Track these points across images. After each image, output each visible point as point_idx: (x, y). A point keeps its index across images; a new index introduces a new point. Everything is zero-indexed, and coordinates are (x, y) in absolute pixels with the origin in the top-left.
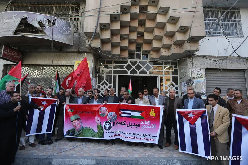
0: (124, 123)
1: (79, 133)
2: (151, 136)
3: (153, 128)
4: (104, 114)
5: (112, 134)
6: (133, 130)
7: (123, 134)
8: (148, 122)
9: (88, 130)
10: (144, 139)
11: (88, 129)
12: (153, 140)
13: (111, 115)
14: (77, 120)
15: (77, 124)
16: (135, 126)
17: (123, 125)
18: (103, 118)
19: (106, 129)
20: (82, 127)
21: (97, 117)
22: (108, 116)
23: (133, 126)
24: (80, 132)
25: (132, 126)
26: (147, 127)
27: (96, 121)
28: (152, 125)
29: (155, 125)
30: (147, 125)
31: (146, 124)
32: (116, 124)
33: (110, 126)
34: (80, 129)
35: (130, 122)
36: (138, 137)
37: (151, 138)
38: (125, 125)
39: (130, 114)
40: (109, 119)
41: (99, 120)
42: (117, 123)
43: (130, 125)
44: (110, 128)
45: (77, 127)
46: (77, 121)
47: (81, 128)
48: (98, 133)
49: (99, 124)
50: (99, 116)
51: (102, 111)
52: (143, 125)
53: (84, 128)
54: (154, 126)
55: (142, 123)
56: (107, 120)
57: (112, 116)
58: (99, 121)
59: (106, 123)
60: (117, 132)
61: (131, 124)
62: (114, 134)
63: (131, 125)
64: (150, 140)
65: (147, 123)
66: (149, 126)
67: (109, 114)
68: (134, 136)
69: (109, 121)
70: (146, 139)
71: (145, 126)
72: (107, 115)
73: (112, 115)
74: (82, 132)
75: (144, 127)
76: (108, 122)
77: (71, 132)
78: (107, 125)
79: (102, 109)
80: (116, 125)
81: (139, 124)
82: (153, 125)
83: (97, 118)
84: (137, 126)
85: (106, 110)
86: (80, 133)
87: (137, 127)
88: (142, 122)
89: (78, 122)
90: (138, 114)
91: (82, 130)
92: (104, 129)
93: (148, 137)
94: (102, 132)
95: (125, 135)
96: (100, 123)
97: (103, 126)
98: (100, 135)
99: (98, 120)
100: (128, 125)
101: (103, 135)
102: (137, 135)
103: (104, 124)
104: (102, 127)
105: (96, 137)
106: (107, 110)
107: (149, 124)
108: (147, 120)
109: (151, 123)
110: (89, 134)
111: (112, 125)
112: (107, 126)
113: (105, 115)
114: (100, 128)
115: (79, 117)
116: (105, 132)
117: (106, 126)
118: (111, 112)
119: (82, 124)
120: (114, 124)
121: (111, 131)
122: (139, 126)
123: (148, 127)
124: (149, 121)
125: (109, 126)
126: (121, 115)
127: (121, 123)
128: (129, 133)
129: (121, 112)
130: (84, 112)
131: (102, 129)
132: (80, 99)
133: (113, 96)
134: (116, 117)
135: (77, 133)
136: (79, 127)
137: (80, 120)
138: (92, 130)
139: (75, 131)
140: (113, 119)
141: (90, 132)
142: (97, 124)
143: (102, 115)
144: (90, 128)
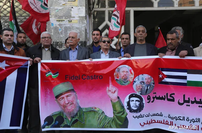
0: (171, 96)
1: (74, 119)
4: (125, 79)
5: (144, 120)
7: (169, 120)
9: (93, 113)
11: (92, 111)
13: (141, 80)
14: (66, 95)
15: (67, 102)
16: (197, 102)
17: (169, 100)
18: (125, 87)
19: (131, 111)
20: (80, 107)
21: (111, 86)
22: (135, 84)
23: (192, 102)
24: (76, 118)
25: (190, 104)
27: (110, 94)
32: (152, 100)
33: (140, 104)
34: (75, 112)
35: (184, 96)
38: (173, 100)
39: (185, 78)
40: (137, 90)
41: (116, 93)
42: (154, 98)
43: (185, 101)
44: (140, 108)
45: (69, 108)
46: (67, 96)
47: (78, 109)
48: (114, 120)
49: (117, 100)
50: (115, 83)
51: (122, 74)
53: (84, 110)
56: (134, 91)
57: (144, 82)
58: (116, 95)
59: (132, 99)
60: (154, 115)
61: (187, 99)
62: (149, 119)
63: (188, 102)
67: (136, 79)
68: (197, 123)
69: (138, 93)
72: (131, 80)
73: (145, 81)
76: (136, 96)
77: (54, 118)
78: (134, 102)
79: (121, 70)
80: (152, 102)
83: (111, 87)
85: (130, 71)
86: (76, 121)
87: (200, 105)
89: (70, 98)
92: (128, 111)
94: (123, 116)
95: (175, 121)
96: (118, 98)
97: (125, 105)
98: (120, 123)
99: (112, 92)
100: (182, 102)
102: (201, 121)
103: (127, 99)
104: (123, 107)
105: (111, 127)
106: (132, 71)
110: (94, 122)
111: (144, 102)
112: (134, 104)
113: (129, 82)
114: (119, 109)
115: (71, 88)
116: (130, 116)
117: (132, 104)
118: (141, 76)
120: (149, 99)
121: (142, 113)
125: (138, 103)
126: (163, 81)
127: (165, 96)
128: (184, 118)
129: (163, 74)
130: (82, 78)
131: (124, 110)
132: (73, 52)
133: (144, 42)
134: (152, 84)
135: (69, 121)
136: (73, 109)
137: (75, 93)
138: (101, 112)
139: (64, 117)
140: (147, 88)
141: (97, 116)
142: (111, 101)
143: (122, 82)
144: (95, 108)
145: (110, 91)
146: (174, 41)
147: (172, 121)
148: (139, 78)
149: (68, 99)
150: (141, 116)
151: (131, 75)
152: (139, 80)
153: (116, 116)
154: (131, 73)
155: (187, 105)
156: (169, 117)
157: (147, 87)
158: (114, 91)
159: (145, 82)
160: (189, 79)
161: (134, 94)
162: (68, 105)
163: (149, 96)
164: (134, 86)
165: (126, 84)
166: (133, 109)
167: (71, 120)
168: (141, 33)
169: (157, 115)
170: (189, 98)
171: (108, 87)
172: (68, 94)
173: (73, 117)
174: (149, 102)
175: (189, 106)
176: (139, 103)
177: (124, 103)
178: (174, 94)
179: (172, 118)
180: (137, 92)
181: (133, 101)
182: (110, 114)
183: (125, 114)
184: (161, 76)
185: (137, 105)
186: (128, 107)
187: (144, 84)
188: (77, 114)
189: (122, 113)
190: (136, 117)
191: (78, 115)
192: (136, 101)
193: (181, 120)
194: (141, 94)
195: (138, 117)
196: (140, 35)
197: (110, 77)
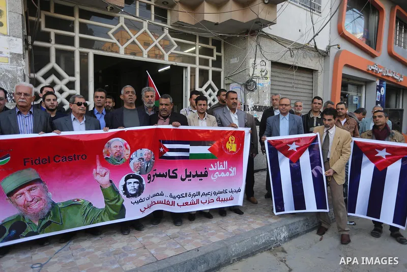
0: (173, 173)
2: (228, 192)
3: (232, 175)
4: (118, 157)
6: (193, 186)
7: (171, 200)
8: (223, 164)
9: (75, 208)
10: (215, 200)
11: (73, 205)
12: (232, 199)
13: (139, 156)
14: (28, 188)
15: (30, 199)
16: (198, 176)
17: (171, 177)
18: (119, 167)
19: (129, 196)
20: (53, 203)
21: (99, 167)
22: (132, 162)
23: (194, 176)
25: (191, 178)
26: (221, 175)
27: (98, 178)
28: (230, 170)
29: (235, 169)
30: (220, 172)
31: (219, 169)
32: (152, 178)
33: (139, 187)
34: (46, 211)
35: (186, 170)
36: (204, 199)
37: (228, 195)
38: (176, 177)
39: (187, 150)
40: (135, 169)
42: (154, 176)
43: (187, 176)
44: (140, 190)
45: (35, 206)
46: (29, 190)
47: (50, 206)
48: (106, 210)
49: (109, 185)
50: (105, 163)
51: (114, 150)
52: (214, 172)
53: (60, 206)
54: (233, 170)
55: (212, 168)
56: (131, 171)
57: (143, 159)
58: (107, 178)
59: (129, 181)
60: (155, 196)
61: (188, 174)
62: (149, 202)
63: (189, 176)
64: (227, 200)
65: (221, 168)
66: (225, 171)
67: (133, 156)
68: (197, 197)
69: (137, 173)
70: (218, 200)
71: (217, 173)
73: (145, 157)
74: (55, 216)
75: (215, 176)
76: (135, 177)
78: (132, 185)
80: (152, 181)
81: (206, 171)
82: (232, 169)
83: (100, 169)
84: (201, 175)
85: (125, 145)
87: (201, 178)
88: (212, 165)
89: (35, 193)
90: (204, 150)
92: (124, 197)
93: (222, 196)
94: (119, 204)
95: (177, 201)
96: (111, 181)
97: (121, 189)
98: (114, 213)
99: (102, 175)
100: (184, 177)
102: (201, 194)
103: (122, 182)
104: (118, 192)
105: (102, 221)
106: (128, 146)
107: (224, 169)
108: (222, 161)
109: (229, 167)
110: (78, 218)
112: (132, 186)
113: (124, 160)
114: (112, 196)
116: (127, 202)
117: (129, 187)
118: (139, 151)
119: (50, 194)
120: (149, 178)
121: (142, 196)
122: (206, 175)
123: (223, 175)
124: (226, 163)
125: (136, 186)
126: (165, 155)
127: (166, 173)
128: (186, 194)
129: (165, 147)
130: (54, 160)
131: (119, 196)
132: (26, 117)
133: (134, 107)
134: (153, 160)
135: (35, 225)
136: (41, 207)
137: (42, 184)
138: (87, 204)
139: (27, 221)
140: (147, 166)
141: (81, 211)
142: (101, 187)
143: (114, 160)
144: (78, 200)
145: (99, 174)
146: (168, 106)
147: (174, 200)
148: (136, 153)
149: (32, 194)
150: (141, 201)
151: (127, 151)
152: (136, 156)
153: (109, 205)
154: (127, 148)
155: (189, 180)
156: (171, 196)
157: (147, 164)
158: (103, 173)
159: (145, 159)
160: (191, 152)
161: (131, 175)
162: (33, 202)
163: (149, 175)
164: (131, 165)
165: (121, 163)
166: (130, 194)
167: (40, 224)
168: (131, 94)
169: (157, 195)
170: (190, 173)
171: (94, 170)
172: (30, 186)
173: (43, 219)
174: (149, 183)
175: (191, 180)
176: (138, 185)
177: (118, 187)
178: (176, 170)
179: (174, 198)
180: (135, 172)
181: (131, 183)
182: (100, 203)
183: (121, 201)
184: (162, 150)
185: (136, 188)
186: (124, 192)
187: (143, 161)
188: (49, 213)
189: (116, 200)
190: (135, 202)
191: (52, 214)
192: (134, 182)
193: (183, 197)
194: (140, 174)
195: (138, 202)
196: (129, 97)
197: (97, 156)
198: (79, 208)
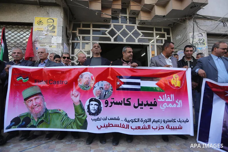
0: (127, 101)
1: (40, 120)
2: (177, 121)
3: (179, 106)
4: (86, 85)
5: (102, 123)
6: (145, 113)
8: (170, 97)
9: (57, 115)
10: (165, 127)
12: (181, 128)
13: (100, 86)
14: (35, 97)
15: (35, 104)
16: (149, 105)
17: (125, 104)
19: (91, 114)
20: (46, 109)
21: (74, 90)
22: (95, 89)
23: (145, 105)
24: (42, 119)
25: (143, 107)
26: (169, 106)
27: (73, 97)
28: (177, 102)
29: (181, 101)
30: (168, 103)
31: (166, 100)
32: (110, 104)
33: (98, 108)
34: (42, 113)
35: (138, 100)
36: (155, 125)
37: (177, 125)
38: (130, 105)
39: (139, 84)
40: (96, 95)
41: (78, 97)
42: (112, 103)
43: (139, 105)
44: (98, 111)
45: (37, 109)
46: (35, 99)
47: (44, 110)
48: (75, 121)
49: (79, 104)
51: (84, 80)
52: (163, 103)
53: (50, 112)
54: (180, 103)
55: (160, 99)
57: (103, 88)
58: (78, 99)
59: (91, 103)
61: (140, 103)
62: (106, 122)
63: (141, 105)
64: (176, 128)
65: (168, 100)
66: (173, 103)
67: (96, 85)
68: (148, 123)
69: (97, 98)
70: (168, 127)
71: (166, 104)
72: (92, 86)
73: (104, 87)
75: (163, 106)
76: (96, 100)
80: (110, 106)
81: (155, 102)
82: (178, 101)
84: (151, 105)
86: (42, 121)
87: (151, 107)
88: (160, 97)
89: (38, 101)
90: (152, 84)
91: (46, 115)
92: (87, 114)
93: (171, 124)
94: (84, 118)
96: (80, 101)
97: (86, 108)
98: (80, 124)
99: (75, 96)
100: (136, 105)
101: (85, 125)
102: (152, 121)
103: (87, 103)
104: (84, 110)
105: (72, 128)
106: (94, 78)
107: (172, 100)
108: (169, 94)
109: (175, 99)
110: (58, 122)
111: (102, 106)
113: (90, 88)
114: (80, 111)
115: (39, 91)
116: (89, 118)
117: (91, 107)
118: (100, 82)
119: (45, 103)
120: (107, 103)
121: (100, 116)
122: (155, 105)
123: (170, 105)
124: (172, 96)
125: (96, 107)
126: (121, 87)
127: (122, 101)
128: (138, 119)
129: (121, 81)
130: (49, 82)
131: (84, 112)
132: (42, 64)
133: (99, 56)
135: (35, 121)
136: (40, 110)
137: (42, 96)
138: (64, 114)
139: (31, 118)
140: (105, 94)
142: (74, 104)
143: (84, 87)
144: (60, 110)
145: (74, 95)
147: (128, 124)
148: (98, 84)
149: (36, 101)
150: (98, 119)
151: (92, 81)
152: (98, 85)
153: (78, 118)
154: (92, 79)
155: (141, 108)
156: (126, 120)
157: (105, 93)
158: (76, 95)
159: (104, 88)
160: (142, 85)
161: (93, 98)
162: (36, 107)
163: (106, 100)
164: (94, 91)
165: (88, 89)
166: (91, 112)
167: (38, 121)
170: (142, 102)
171: (72, 92)
172: (36, 97)
173: (40, 118)
174: (106, 106)
175: (142, 108)
176: (98, 106)
178: (130, 99)
179: (129, 121)
180: (96, 97)
182: (72, 116)
183: (85, 116)
184: (118, 83)
185: (95, 108)
186: (88, 110)
187: (103, 90)
188: (43, 115)
189: (82, 116)
190: (94, 120)
191: (44, 115)
192: (95, 104)
193: (136, 122)
194: (99, 98)
195: (96, 120)
198: (60, 116)
